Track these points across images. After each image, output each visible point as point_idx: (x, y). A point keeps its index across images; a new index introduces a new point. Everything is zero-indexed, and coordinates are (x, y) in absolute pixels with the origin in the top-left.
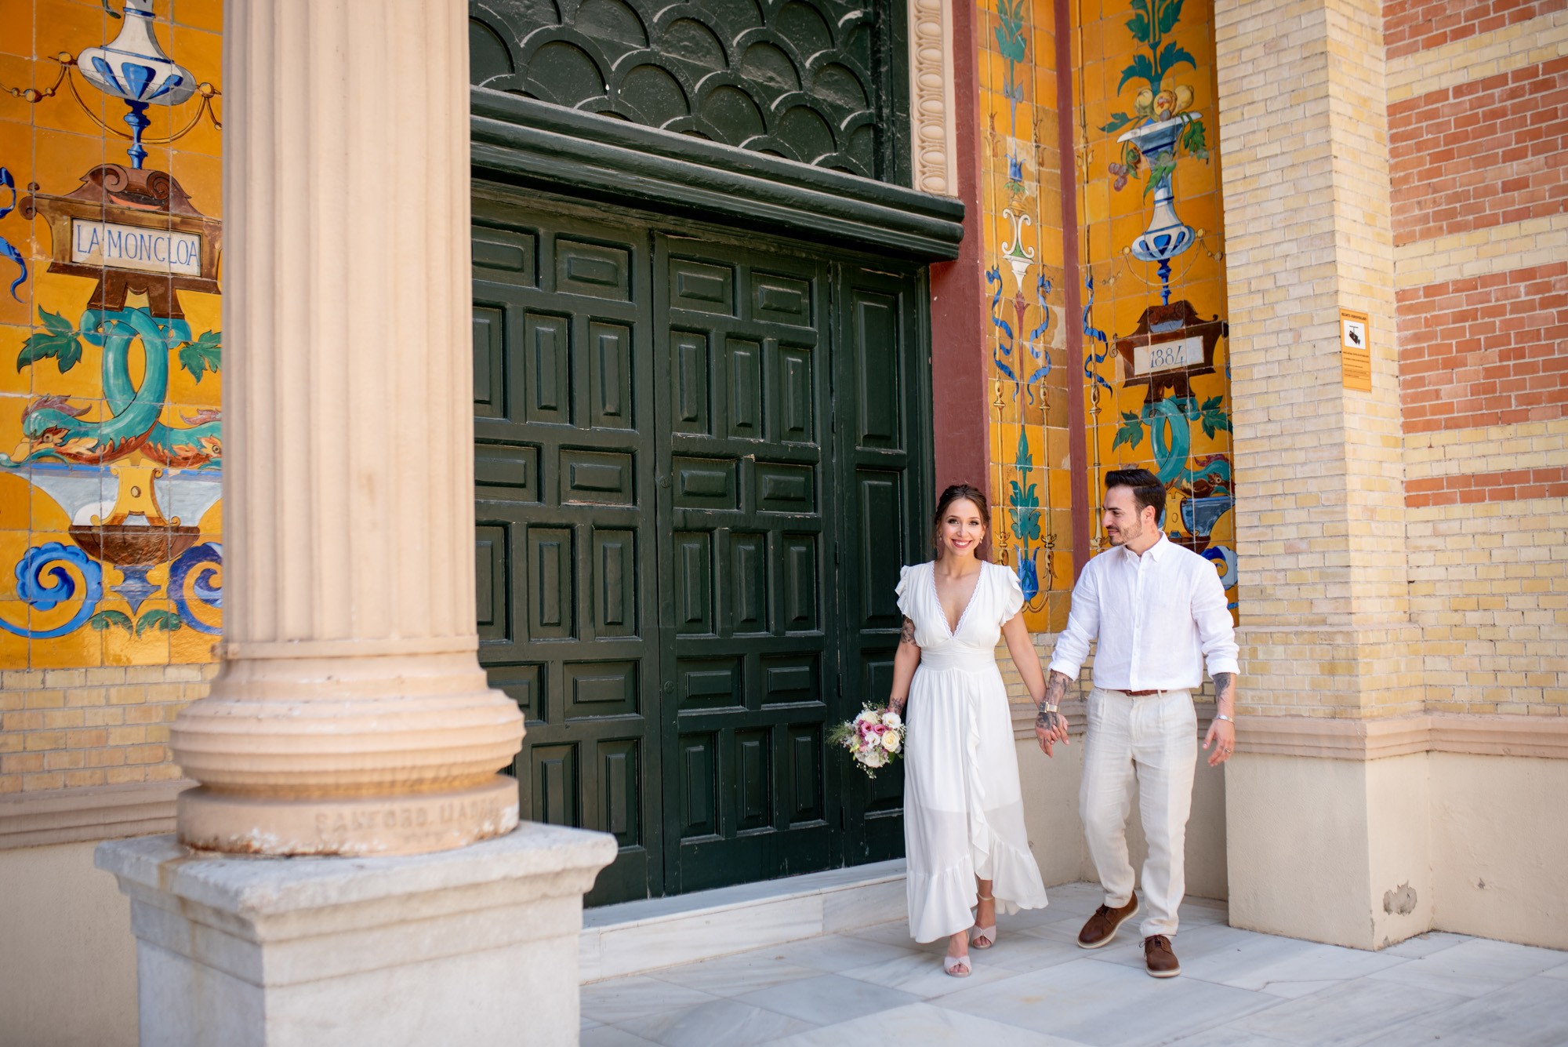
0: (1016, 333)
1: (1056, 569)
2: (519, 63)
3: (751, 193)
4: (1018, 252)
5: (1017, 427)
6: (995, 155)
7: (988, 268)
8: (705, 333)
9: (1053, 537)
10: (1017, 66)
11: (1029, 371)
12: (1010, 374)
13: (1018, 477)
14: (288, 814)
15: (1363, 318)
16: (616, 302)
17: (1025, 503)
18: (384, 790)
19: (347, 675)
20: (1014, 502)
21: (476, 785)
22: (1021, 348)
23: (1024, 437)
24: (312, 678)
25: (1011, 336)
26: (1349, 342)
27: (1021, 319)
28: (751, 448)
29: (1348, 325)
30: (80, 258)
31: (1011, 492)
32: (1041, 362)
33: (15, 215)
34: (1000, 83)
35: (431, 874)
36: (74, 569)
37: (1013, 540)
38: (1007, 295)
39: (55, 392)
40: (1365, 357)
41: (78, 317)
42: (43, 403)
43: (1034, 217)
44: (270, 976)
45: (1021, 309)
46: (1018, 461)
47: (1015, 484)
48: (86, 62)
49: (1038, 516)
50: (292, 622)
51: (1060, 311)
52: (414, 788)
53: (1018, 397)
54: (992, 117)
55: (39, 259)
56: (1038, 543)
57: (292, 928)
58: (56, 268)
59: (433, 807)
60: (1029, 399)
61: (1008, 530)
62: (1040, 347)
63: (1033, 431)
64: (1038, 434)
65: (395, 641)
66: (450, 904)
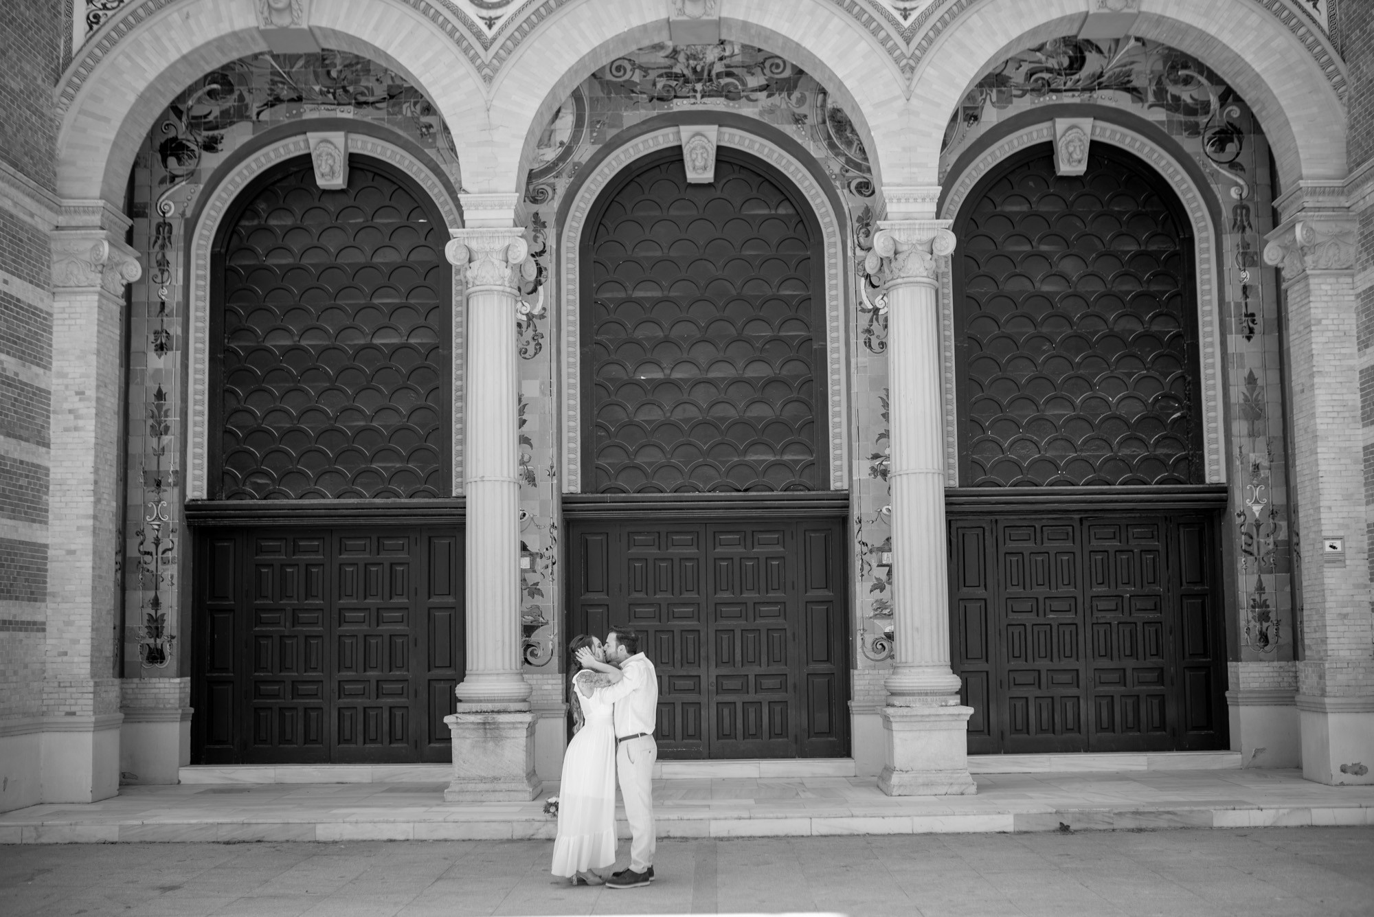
0: (1255, 536)
1: (1281, 633)
2: (1025, 472)
3: (1116, 501)
4: (1257, 502)
5: (1256, 577)
6: (1242, 463)
7: (1238, 511)
8: (1107, 551)
9: (1278, 622)
10: (1256, 422)
11: (1263, 551)
12: (1251, 554)
13: (1257, 597)
14: (900, 698)
15: (1340, 538)
16: (1069, 544)
17: (1260, 607)
18: (920, 694)
19: (913, 670)
20: (1253, 607)
21: (951, 694)
22: (1258, 542)
23: (1260, 580)
24: (906, 671)
25: (1252, 538)
26: (1328, 549)
27: (1258, 530)
28: (1127, 592)
29: (1328, 543)
30: (884, 562)
31: (1252, 603)
32: (1271, 547)
33: (868, 554)
34: (1245, 431)
35: (927, 711)
36: (885, 644)
37: (1253, 623)
38: (1250, 520)
39: (879, 598)
40: (1343, 554)
41: (884, 578)
42: (876, 601)
43: (1267, 486)
44: (894, 728)
45: (1258, 526)
46: (1257, 589)
47: (1254, 600)
48: (884, 510)
49: (1269, 612)
50: (903, 660)
51: (1284, 524)
52: (926, 694)
53: (1256, 564)
54: (1240, 448)
55: (874, 564)
56: (1269, 623)
57: (898, 719)
58: (878, 566)
59: (929, 698)
60: (1263, 563)
61: (1250, 618)
62: (1271, 540)
63: (1264, 577)
64: (1268, 579)
65: (923, 663)
66: (933, 719)
